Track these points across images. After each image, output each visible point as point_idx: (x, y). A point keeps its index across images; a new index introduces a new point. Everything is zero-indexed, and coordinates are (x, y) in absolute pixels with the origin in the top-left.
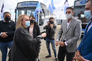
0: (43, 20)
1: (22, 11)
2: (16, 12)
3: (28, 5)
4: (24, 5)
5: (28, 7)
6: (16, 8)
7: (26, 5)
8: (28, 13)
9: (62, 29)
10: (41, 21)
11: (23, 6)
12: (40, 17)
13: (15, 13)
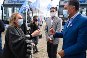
0: (31, 17)
1: (9, 8)
2: (2, 9)
3: (15, 2)
4: (11, 3)
5: (15, 5)
6: (2, 5)
7: (13, 3)
8: (15, 11)
9: (47, 26)
10: (29, 19)
11: (9, 3)
12: (28, 14)
13: (2, 11)
